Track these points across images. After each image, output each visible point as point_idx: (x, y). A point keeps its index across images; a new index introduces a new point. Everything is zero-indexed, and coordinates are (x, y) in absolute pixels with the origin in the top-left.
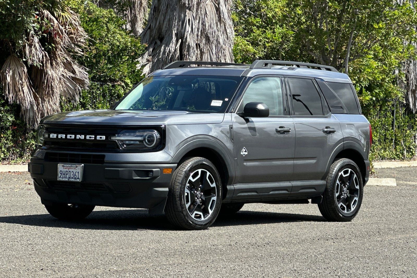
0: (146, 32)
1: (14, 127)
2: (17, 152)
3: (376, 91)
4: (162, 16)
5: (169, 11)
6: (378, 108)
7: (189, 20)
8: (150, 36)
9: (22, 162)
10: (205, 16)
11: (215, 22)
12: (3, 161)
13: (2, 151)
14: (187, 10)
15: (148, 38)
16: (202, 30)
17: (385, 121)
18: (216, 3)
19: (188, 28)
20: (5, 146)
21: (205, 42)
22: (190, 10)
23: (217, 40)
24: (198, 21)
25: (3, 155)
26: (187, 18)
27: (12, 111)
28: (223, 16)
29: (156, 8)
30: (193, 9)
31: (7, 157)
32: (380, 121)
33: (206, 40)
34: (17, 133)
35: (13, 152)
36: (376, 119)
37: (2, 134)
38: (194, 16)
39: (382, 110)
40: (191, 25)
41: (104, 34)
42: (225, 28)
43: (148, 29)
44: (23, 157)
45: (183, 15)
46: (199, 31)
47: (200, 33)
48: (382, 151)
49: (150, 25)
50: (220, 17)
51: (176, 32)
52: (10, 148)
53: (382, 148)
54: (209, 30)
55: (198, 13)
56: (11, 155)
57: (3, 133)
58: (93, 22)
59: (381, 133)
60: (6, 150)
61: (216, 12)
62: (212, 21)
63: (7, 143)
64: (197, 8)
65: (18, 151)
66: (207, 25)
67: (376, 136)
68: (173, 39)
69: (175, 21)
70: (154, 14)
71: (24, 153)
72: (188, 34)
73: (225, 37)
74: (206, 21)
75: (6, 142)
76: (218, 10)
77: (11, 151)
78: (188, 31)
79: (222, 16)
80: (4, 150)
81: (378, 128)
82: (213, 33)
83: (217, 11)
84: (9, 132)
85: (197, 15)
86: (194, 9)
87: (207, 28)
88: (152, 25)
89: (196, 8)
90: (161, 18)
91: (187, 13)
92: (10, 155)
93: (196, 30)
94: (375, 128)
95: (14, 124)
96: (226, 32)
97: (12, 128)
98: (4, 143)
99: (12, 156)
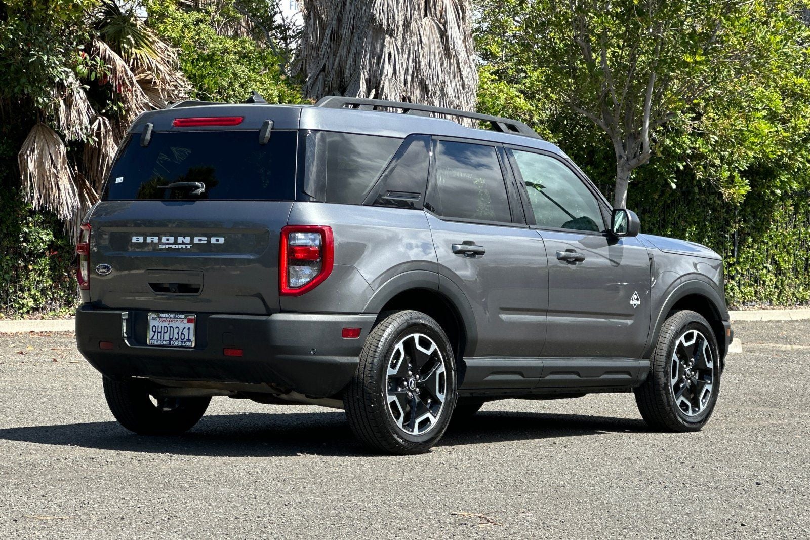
0: (317, 78)
1: (54, 252)
2: (61, 297)
3: (783, 178)
4: (345, 48)
5: (356, 37)
6: (791, 210)
7: (390, 54)
8: (325, 85)
9: (70, 314)
10: (420, 46)
11: (437, 57)
12: (33, 312)
13: (31, 295)
14: (387, 36)
15: (320, 89)
16: (413, 72)
17: (806, 234)
18: (440, 22)
19: (388, 69)
20: (36, 285)
21: (421, 94)
22: (391, 36)
23: (442, 90)
24: (406, 56)
25: (33, 302)
26: (386, 51)
27: (49, 223)
28: (454, 46)
29: (334, 33)
30: (397, 33)
31: (41, 306)
32: (794, 234)
33: (422, 90)
34: (59, 262)
35: (53, 297)
36: (786, 229)
37: (31, 265)
38: (399, 47)
39: (800, 213)
40: (392, 64)
41: (225, 84)
42: (459, 67)
43: (320, 72)
44: (71, 306)
45: (379, 46)
46: (407, 74)
47: (409, 79)
48: (802, 288)
49: (325, 65)
50: (446, 47)
51: (366, 76)
52: (47, 289)
53: (801, 283)
54: (426, 71)
55: (406, 41)
56: (49, 302)
57: (34, 262)
58: (205, 61)
59: (797, 256)
60: (37, 294)
61: (440, 40)
62: (432, 56)
63: (42, 280)
64: (404, 32)
65: (62, 294)
66: (423, 64)
67: (789, 261)
68: (361, 89)
69: (365, 56)
70: (330, 45)
71: (74, 298)
72: (387, 80)
73: (458, 84)
74: (421, 54)
75: (38, 279)
76: (443, 34)
77: (48, 295)
78: (387, 75)
79: (451, 46)
80: (35, 294)
81: (791, 246)
82: (434, 77)
83: (442, 37)
84: (44, 262)
85: (403, 45)
86: (399, 34)
87: (423, 67)
88: (327, 64)
89: (402, 32)
90: (343, 51)
91: (386, 41)
92: (46, 302)
93: (403, 72)
94: (785, 247)
95: (52, 246)
96: (461, 75)
97: (50, 253)
98: (35, 280)
99: (51, 304)
